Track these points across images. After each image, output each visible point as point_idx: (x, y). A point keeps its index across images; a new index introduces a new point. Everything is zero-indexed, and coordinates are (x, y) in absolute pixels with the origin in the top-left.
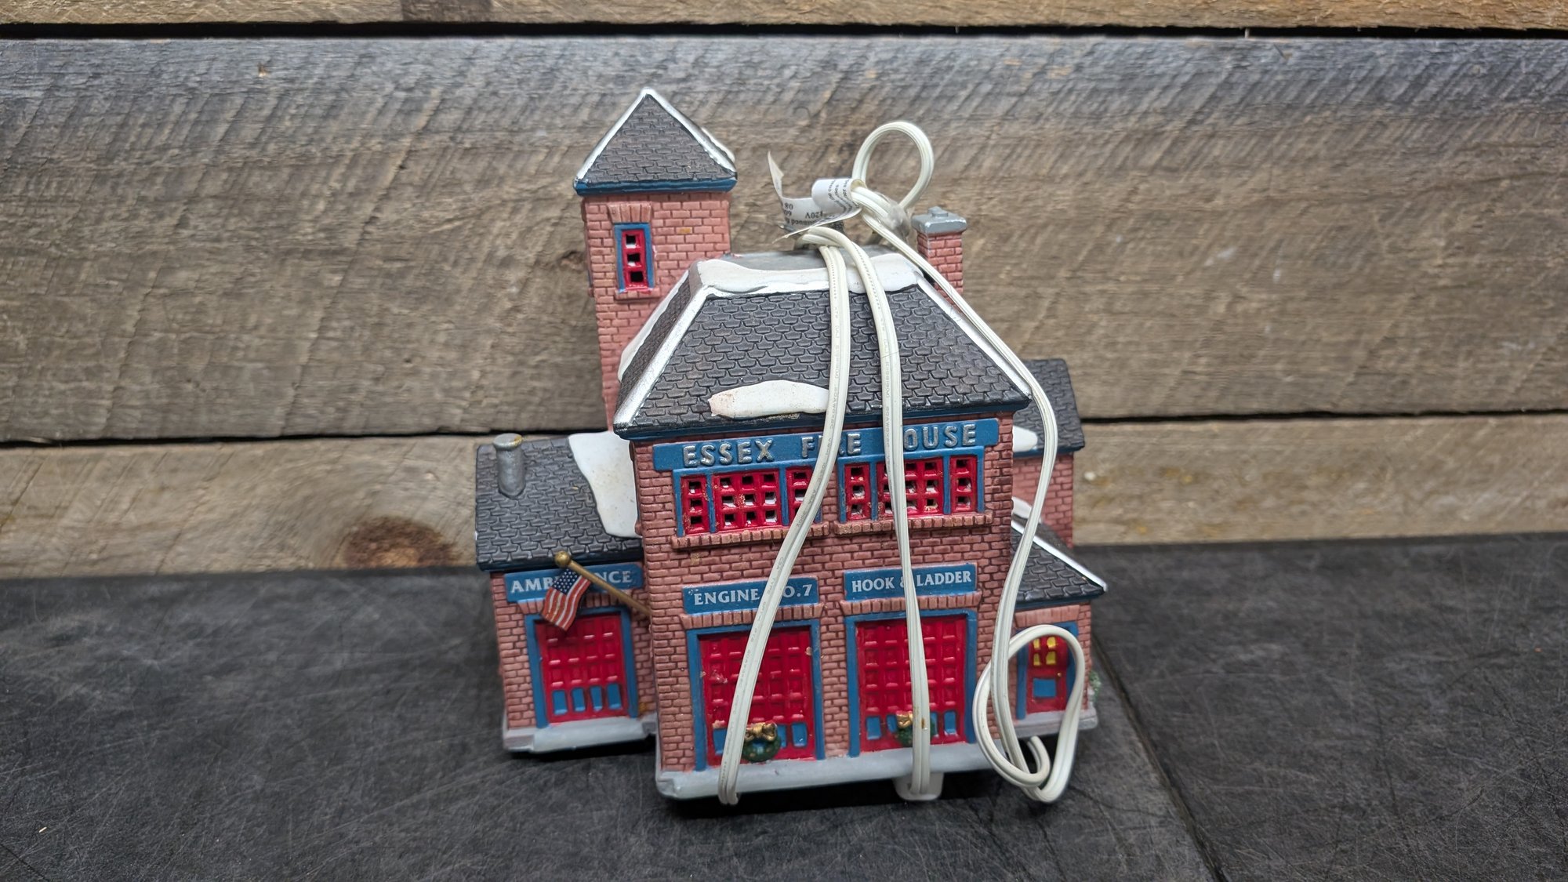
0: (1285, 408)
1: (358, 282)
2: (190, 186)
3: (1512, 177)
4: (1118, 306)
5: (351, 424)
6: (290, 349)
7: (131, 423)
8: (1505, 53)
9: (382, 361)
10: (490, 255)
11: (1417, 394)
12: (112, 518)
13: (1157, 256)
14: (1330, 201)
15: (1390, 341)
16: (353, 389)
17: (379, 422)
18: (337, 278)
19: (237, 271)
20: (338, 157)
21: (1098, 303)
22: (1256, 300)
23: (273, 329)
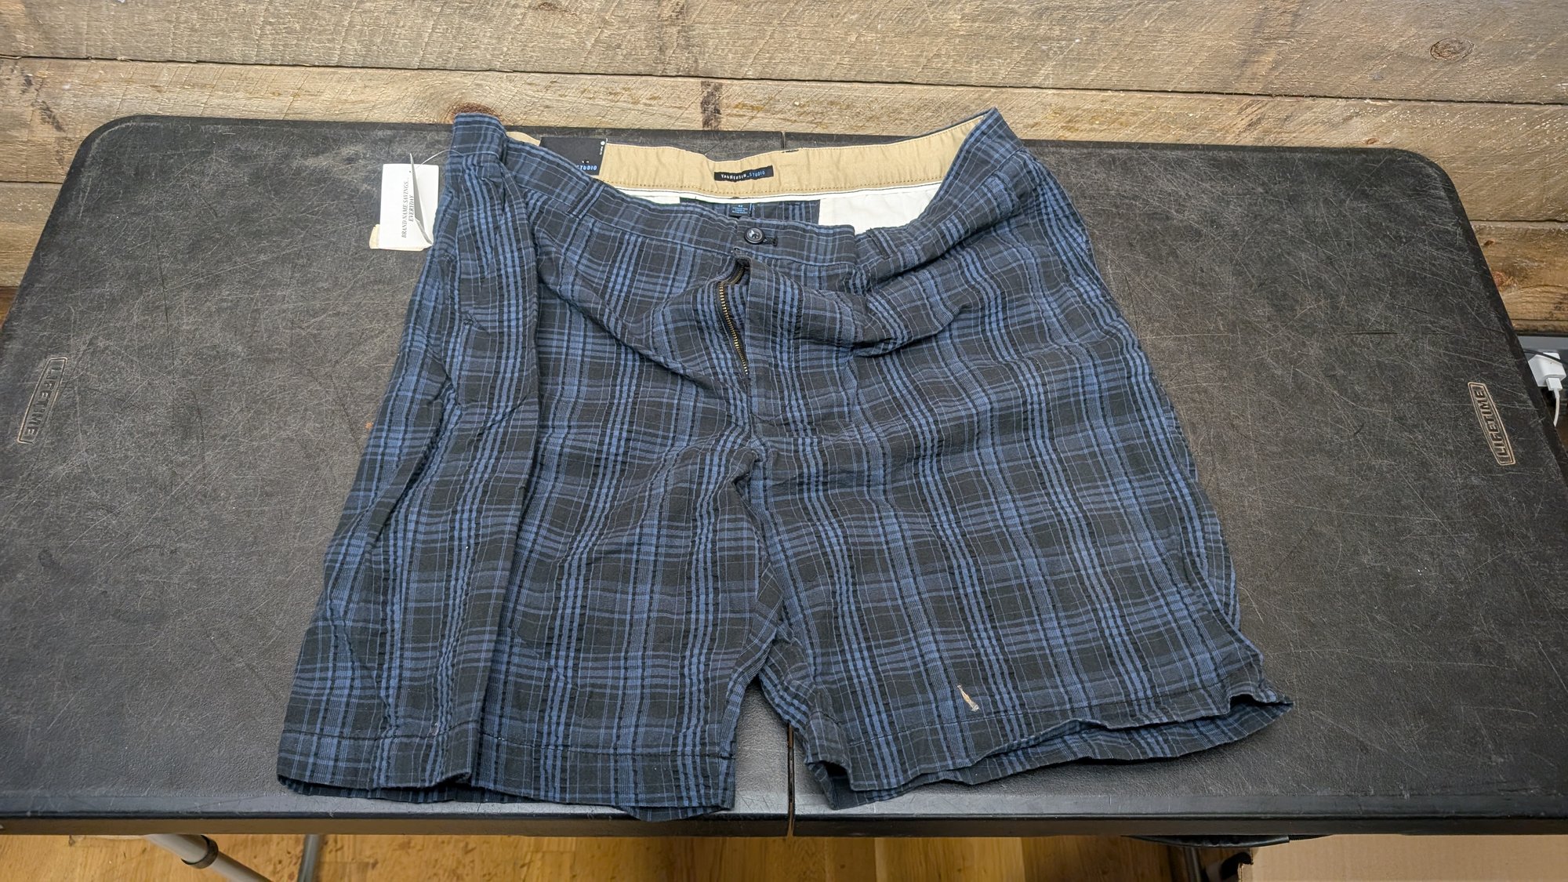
0: (889, 80)
1: (448, 11)
4: (803, 36)
5: (450, 64)
6: (420, 35)
7: (350, 60)
9: (462, 42)
11: (954, 77)
12: (344, 97)
13: (820, 17)
15: (938, 56)
16: (449, 52)
17: (463, 65)
18: (439, 9)
19: (393, 4)
21: (795, 34)
22: (870, 36)
23: (411, 28)
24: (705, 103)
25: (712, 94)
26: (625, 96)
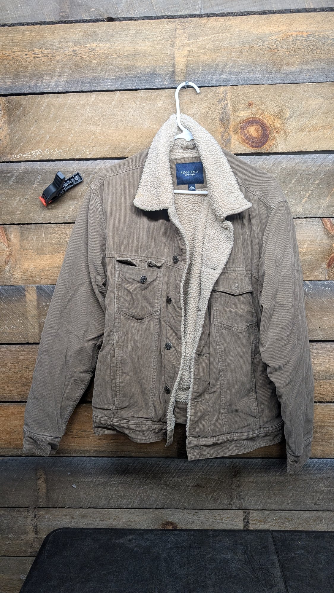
0: (304, 509)
1: (168, 488)
2: (148, 475)
3: (332, 477)
4: (275, 494)
5: (165, 507)
6: (158, 496)
7: (134, 506)
8: (327, 461)
9: (170, 499)
10: (187, 485)
11: (325, 508)
12: (129, 520)
13: (280, 487)
14: (305, 480)
15: (319, 500)
16: (166, 502)
17: (169, 507)
19: (153, 486)
20: (168, 472)
21: (273, 493)
22: (296, 493)
23: (156, 494)
24: (244, 519)
25: (246, 516)
26: (219, 518)
